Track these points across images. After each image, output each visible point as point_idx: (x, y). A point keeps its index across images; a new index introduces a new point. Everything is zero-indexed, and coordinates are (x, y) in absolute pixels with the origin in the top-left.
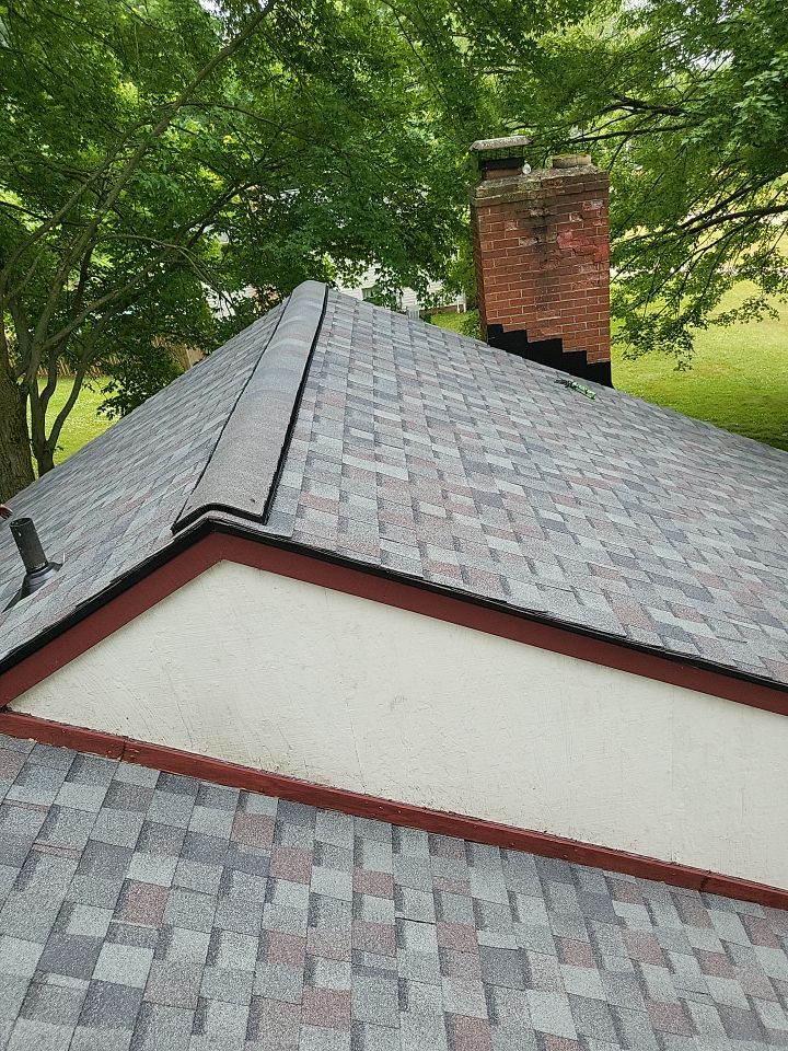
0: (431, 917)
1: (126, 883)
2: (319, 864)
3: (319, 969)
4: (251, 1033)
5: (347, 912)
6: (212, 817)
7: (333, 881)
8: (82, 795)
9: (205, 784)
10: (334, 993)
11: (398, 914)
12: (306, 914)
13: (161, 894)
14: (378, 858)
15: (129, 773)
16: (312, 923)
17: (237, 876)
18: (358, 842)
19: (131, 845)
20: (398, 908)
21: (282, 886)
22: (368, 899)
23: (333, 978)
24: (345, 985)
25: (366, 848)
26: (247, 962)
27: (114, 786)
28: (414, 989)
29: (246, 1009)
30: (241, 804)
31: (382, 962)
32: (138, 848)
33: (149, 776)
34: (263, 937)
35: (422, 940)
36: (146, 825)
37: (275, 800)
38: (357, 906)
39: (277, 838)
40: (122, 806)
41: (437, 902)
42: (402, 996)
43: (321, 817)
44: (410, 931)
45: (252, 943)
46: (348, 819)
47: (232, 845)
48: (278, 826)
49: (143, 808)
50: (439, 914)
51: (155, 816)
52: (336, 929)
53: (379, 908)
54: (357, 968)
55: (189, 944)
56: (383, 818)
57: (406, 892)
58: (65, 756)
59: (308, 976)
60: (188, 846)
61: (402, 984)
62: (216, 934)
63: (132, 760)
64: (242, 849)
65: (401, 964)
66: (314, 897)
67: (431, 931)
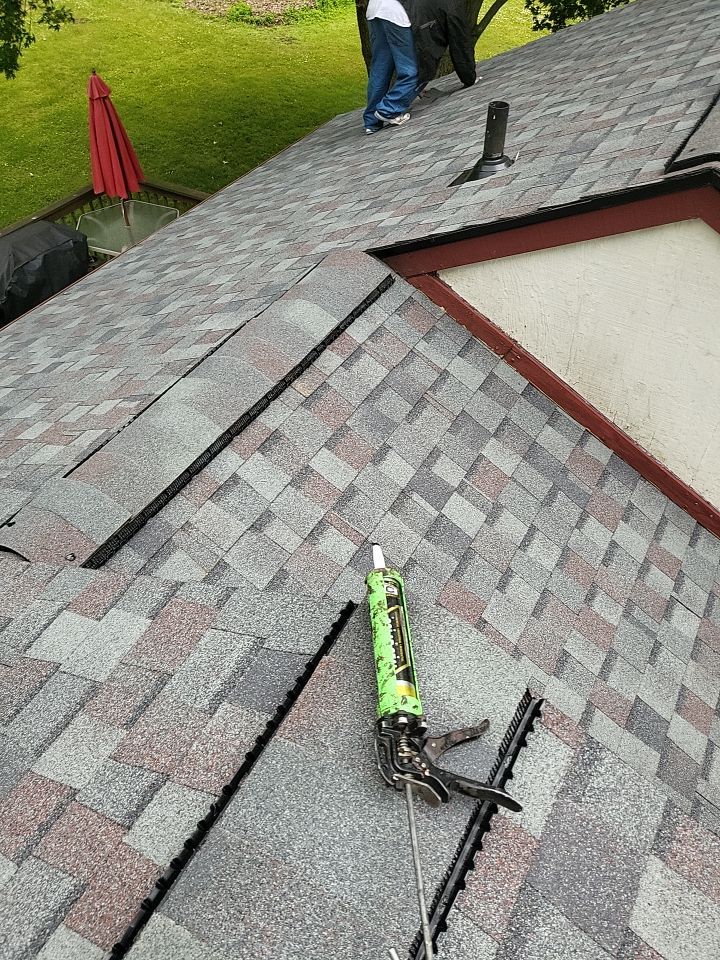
0: (700, 611)
1: (480, 457)
2: (626, 521)
3: (598, 598)
4: (537, 612)
5: (634, 570)
6: (557, 439)
7: (634, 541)
8: (468, 372)
9: (559, 410)
10: (604, 622)
11: (674, 594)
12: (603, 553)
13: (503, 479)
14: (675, 542)
15: (505, 372)
16: (605, 562)
17: (561, 496)
18: (664, 521)
19: (492, 430)
20: (676, 589)
21: (592, 523)
22: (654, 569)
23: (607, 610)
24: (614, 620)
25: (669, 529)
26: (549, 563)
27: (491, 377)
28: (664, 654)
29: (538, 595)
30: (582, 442)
31: (647, 621)
32: (495, 435)
33: (520, 383)
34: (566, 551)
35: (685, 624)
36: (506, 421)
37: (611, 452)
38: (644, 569)
39: (601, 483)
40: (491, 395)
41: (710, 604)
42: (654, 653)
43: (642, 485)
44: (678, 612)
45: (557, 552)
46: (664, 498)
47: (565, 471)
48: (605, 474)
49: (508, 406)
50: (708, 611)
51: (514, 417)
52: (621, 576)
53: (660, 581)
54: (627, 614)
55: (512, 526)
56: (692, 513)
57: (687, 581)
58: (462, 334)
59: (590, 598)
60: (531, 452)
61: (657, 646)
62: (533, 529)
63: (511, 363)
64: (571, 477)
65: (661, 631)
66: (613, 544)
67: (696, 623)
